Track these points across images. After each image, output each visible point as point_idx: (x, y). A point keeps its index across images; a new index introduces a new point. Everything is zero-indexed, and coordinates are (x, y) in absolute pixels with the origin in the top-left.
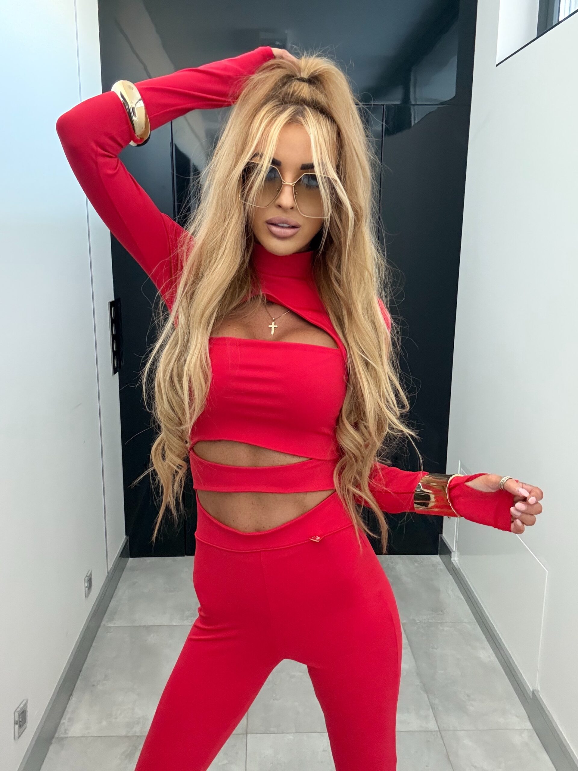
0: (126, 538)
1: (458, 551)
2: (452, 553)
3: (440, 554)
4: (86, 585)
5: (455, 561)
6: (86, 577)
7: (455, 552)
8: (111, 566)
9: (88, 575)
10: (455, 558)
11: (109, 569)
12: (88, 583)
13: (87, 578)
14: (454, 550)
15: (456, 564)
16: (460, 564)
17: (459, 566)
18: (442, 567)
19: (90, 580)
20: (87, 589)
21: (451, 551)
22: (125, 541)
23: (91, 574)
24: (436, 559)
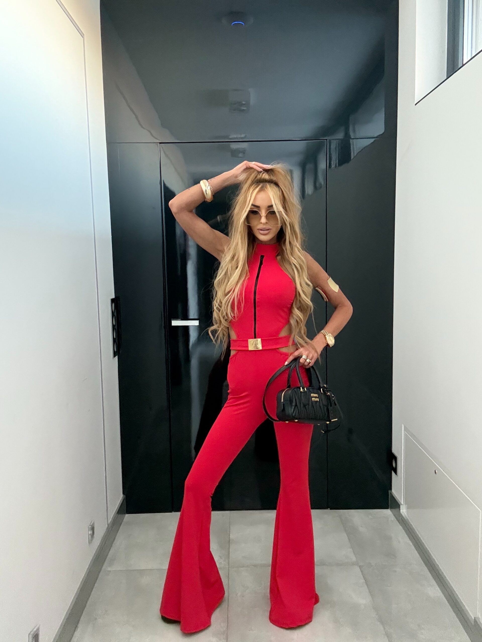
0: (123, 497)
1: (405, 504)
2: (401, 506)
3: (391, 508)
4: (90, 533)
5: (403, 512)
6: (90, 525)
7: (403, 505)
8: (111, 519)
9: (92, 524)
10: (403, 510)
11: (109, 522)
12: (91, 532)
13: (90, 527)
14: (402, 503)
15: (405, 515)
16: (408, 516)
17: (408, 518)
18: (393, 518)
19: (93, 529)
20: (90, 536)
21: (400, 504)
22: (122, 499)
23: (93, 524)
24: (388, 512)
